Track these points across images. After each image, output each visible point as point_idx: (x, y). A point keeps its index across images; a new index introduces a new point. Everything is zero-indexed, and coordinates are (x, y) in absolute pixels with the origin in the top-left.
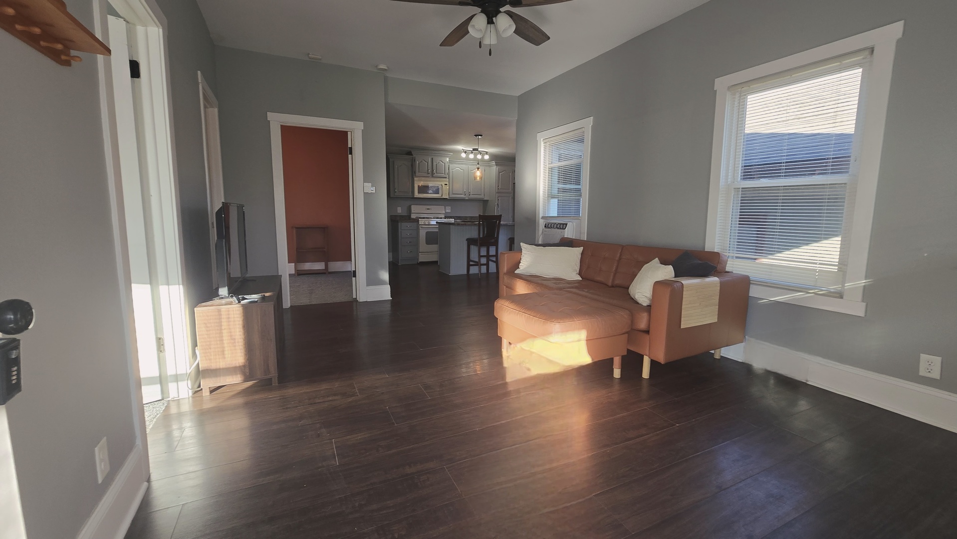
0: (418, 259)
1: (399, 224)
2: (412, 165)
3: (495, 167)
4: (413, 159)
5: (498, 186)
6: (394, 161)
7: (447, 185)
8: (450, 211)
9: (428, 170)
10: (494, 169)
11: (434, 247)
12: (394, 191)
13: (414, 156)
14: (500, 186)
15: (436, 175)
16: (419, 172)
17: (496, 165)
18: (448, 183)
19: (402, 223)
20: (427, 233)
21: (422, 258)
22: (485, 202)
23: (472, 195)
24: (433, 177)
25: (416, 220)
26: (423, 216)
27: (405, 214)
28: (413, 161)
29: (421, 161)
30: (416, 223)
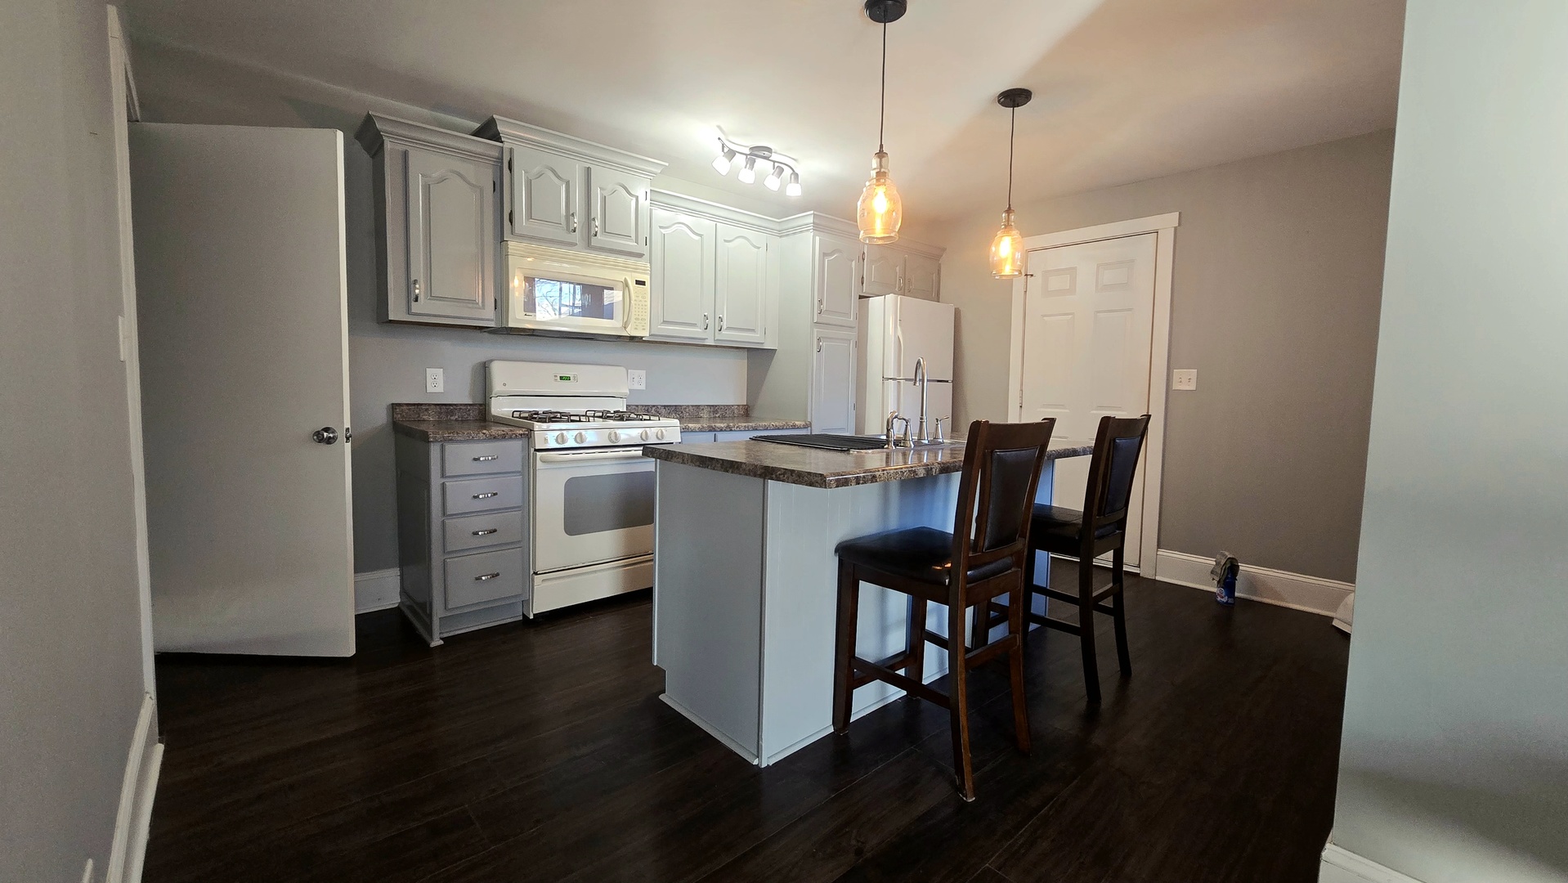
0: (527, 603)
1: (435, 450)
2: (498, 187)
3: (811, 234)
4: (501, 159)
5: (820, 302)
6: (405, 154)
7: (643, 283)
8: (643, 387)
9: (570, 215)
10: (807, 245)
11: (605, 543)
12: (409, 291)
13: (506, 146)
14: (825, 303)
15: (601, 239)
16: (530, 216)
17: (817, 227)
18: (645, 278)
19: (449, 447)
20: (572, 486)
21: (547, 597)
22: (758, 357)
23: (728, 328)
24: (589, 246)
25: (522, 427)
26: (541, 406)
27: (462, 395)
28: (503, 167)
29: (540, 175)
30: (516, 445)
